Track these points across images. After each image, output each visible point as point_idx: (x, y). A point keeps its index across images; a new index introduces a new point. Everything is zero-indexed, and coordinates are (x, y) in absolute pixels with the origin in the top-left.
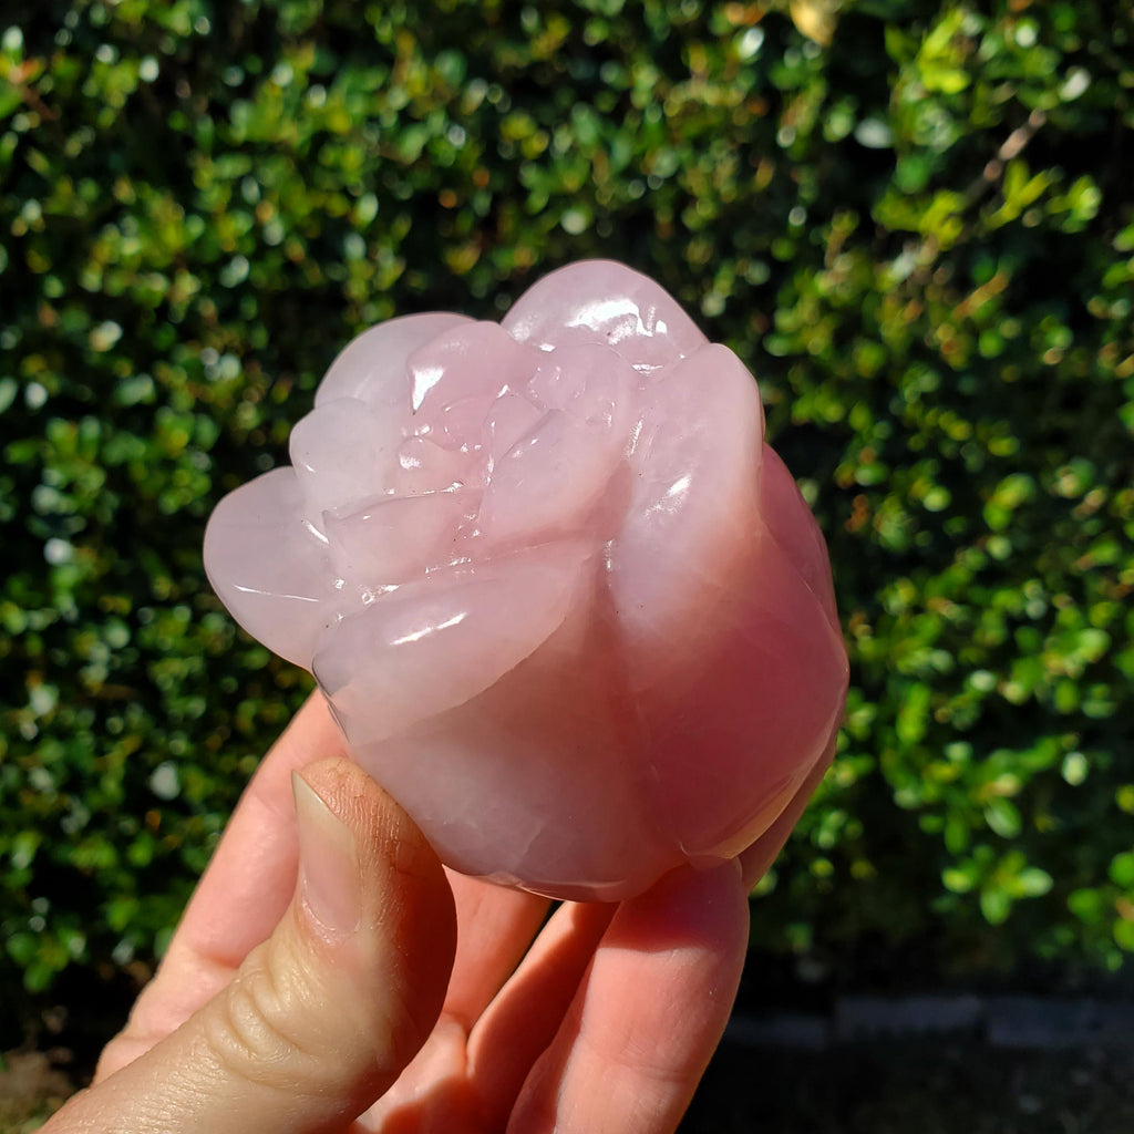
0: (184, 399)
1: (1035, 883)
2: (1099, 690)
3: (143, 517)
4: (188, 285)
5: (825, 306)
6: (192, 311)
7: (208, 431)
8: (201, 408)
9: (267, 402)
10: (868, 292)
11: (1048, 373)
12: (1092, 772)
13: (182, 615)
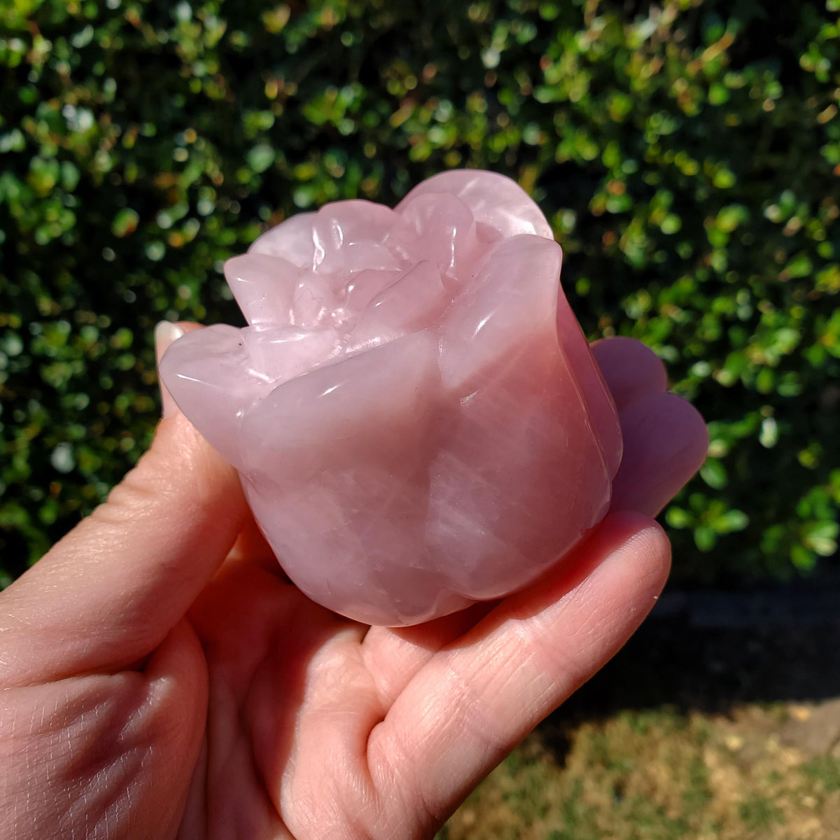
0: (49, 149)
1: (735, 521)
2: (790, 376)
3: (23, 248)
4: (42, 46)
5: (584, 61)
6: (49, 69)
7: (71, 175)
8: (64, 156)
9: (118, 148)
10: (620, 49)
11: (764, 118)
12: (781, 438)
13: (64, 328)
